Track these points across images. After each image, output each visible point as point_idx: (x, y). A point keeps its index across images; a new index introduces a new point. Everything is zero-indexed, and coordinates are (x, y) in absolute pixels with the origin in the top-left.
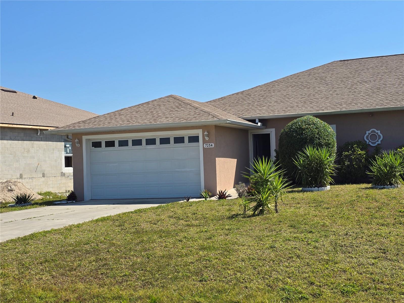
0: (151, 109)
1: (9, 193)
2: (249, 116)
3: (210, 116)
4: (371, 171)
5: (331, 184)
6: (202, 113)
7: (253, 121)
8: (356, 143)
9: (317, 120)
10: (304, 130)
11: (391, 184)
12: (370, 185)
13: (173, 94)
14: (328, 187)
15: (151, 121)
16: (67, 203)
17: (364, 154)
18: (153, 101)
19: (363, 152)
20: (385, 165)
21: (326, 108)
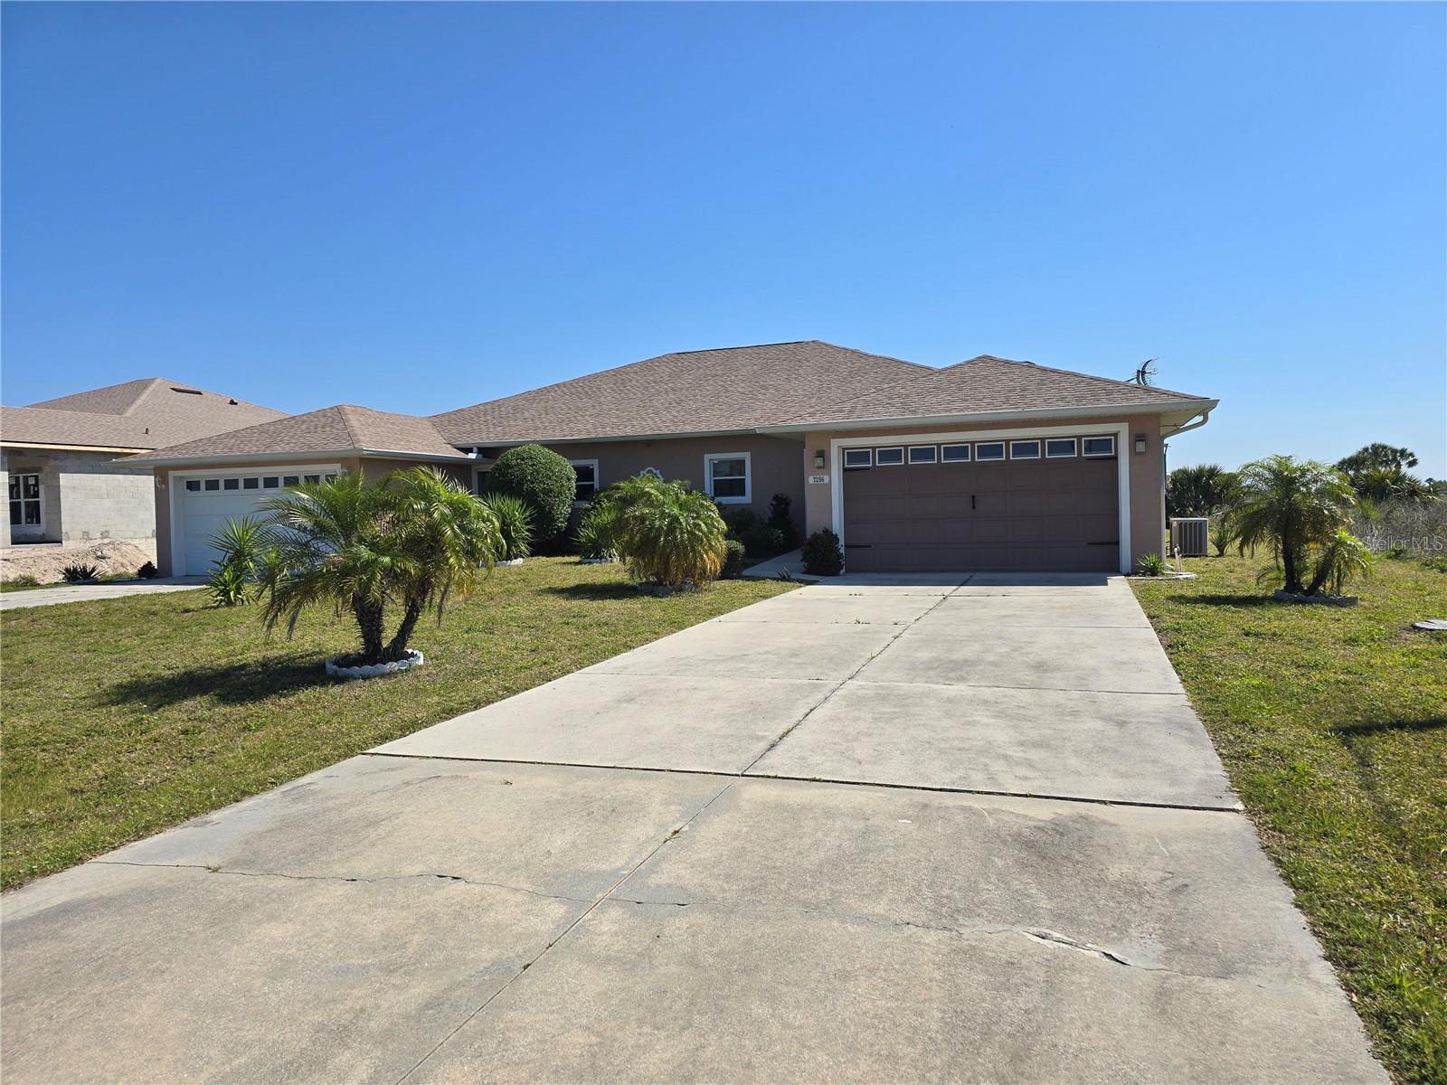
5: (524, 556)
13: (342, 404)
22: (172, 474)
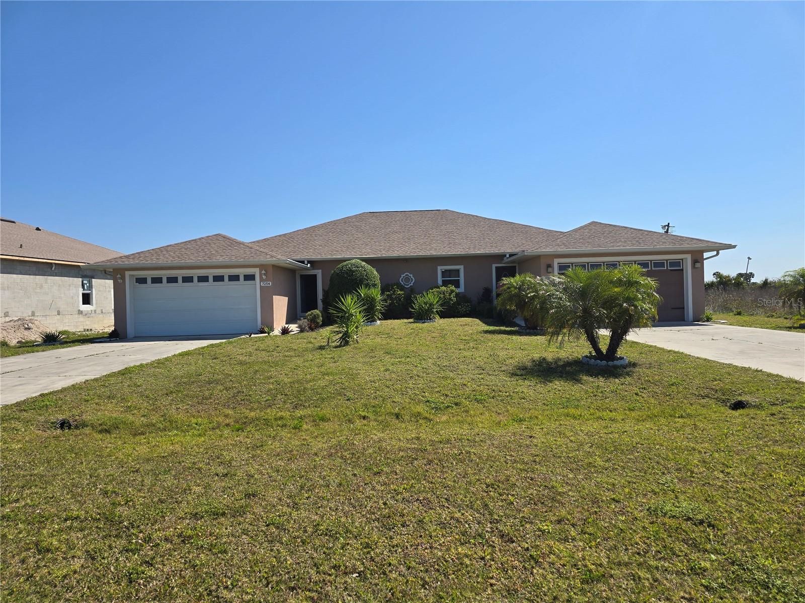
0: (201, 247)
1: (26, 331)
2: (298, 257)
3: (268, 256)
4: (413, 308)
5: (380, 319)
6: (258, 252)
7: (303, 262)
8: (395, 284)
9: (364, 263)
10: (354, 271)
11: (430, 319)
12: (412, 320)
13: (221, 233)
14: (378, 322)
15: (205, 258)
16: (110, 340)
17: (403, 294)
18: (200, 239)
19: (402, 292)
20: (426, 303)
21: (368, 254)
22: (127, 273)
